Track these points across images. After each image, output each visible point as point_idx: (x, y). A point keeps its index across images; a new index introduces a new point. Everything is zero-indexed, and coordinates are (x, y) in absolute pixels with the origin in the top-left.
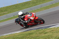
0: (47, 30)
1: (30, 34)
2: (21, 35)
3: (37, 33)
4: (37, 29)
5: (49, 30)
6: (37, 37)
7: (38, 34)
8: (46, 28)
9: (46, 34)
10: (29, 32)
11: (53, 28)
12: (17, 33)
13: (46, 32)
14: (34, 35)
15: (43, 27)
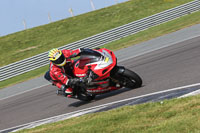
0: (175, 105)
1: (117, 120)
2: (86, 124)
3: (139, 117)
4: (139, 103)
5: (180, 105)
6: (143, 128)
7: (145, 119)
8: (170, 96)
9: (172, 119)
10: (113, 113)
11: (196, 97)
12: (72, 119)
13: (171, 110)
14: (131, 124)
15: (161, 95)
